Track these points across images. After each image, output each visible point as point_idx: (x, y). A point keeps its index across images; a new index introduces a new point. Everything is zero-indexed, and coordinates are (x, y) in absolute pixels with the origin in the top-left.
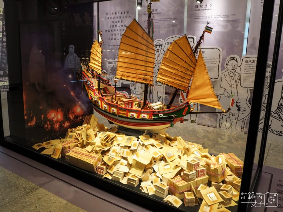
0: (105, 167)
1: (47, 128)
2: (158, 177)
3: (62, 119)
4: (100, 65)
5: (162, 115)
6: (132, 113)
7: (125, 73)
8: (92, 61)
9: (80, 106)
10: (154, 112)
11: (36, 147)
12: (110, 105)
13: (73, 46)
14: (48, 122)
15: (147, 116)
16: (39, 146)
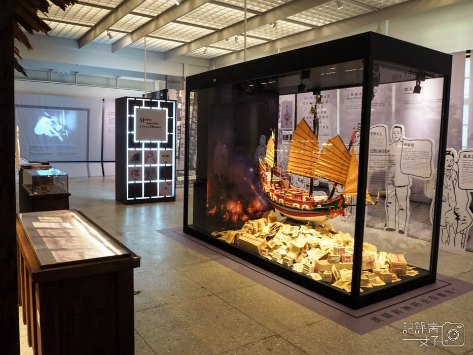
0: (267, 250)
1: (226, 218)
2: (309, 260)
3: (241, 211)
4: (273, 160)
5: (320, 206)
6: (295, 204)
7: (294, 168)
8: (267, 155)
9: (260, 201)
10: (313, 203)
11: (214, 234)
12: (278, 196)
13: (265, 137)
14: (227, 213)
15: (307, 207)
16: (216, 233)
